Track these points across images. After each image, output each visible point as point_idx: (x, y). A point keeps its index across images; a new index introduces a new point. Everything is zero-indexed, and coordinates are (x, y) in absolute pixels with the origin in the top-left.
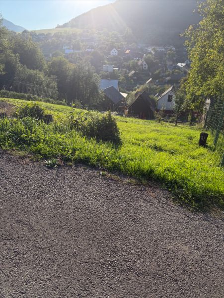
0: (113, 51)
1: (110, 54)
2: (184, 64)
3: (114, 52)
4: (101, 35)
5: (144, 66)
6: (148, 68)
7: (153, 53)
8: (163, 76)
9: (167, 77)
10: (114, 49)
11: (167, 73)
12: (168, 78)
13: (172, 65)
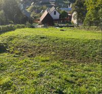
8: (38, 1)
9: (40, 1)
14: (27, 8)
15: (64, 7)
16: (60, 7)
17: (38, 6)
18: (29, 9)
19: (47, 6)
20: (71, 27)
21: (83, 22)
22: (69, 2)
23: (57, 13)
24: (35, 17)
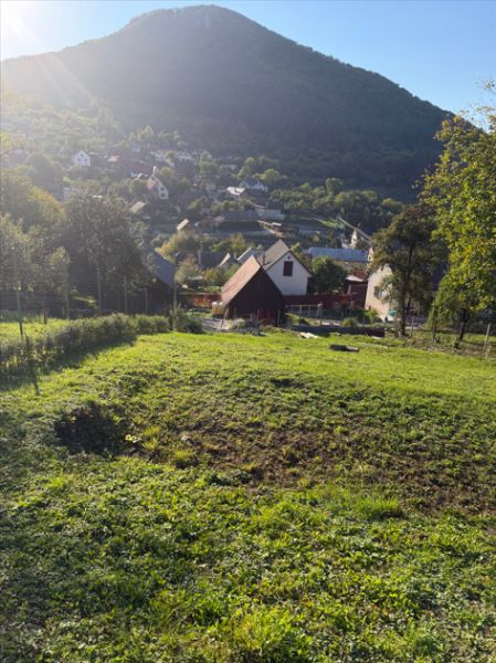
0: (78, 156)
1: (72, 164)
2: (241, 190)
3: (83, 159)
4: (38, 118)
5: (161, 192)
6: (170, 196)
7: (173, 164)
8: (206, 215)
9: (215, 216)
10: (82, 152)
11: (214, 208)
12: (220, 219)
13: (216, 191)
14: (159, 245)
15: (323, 243)
16: (306, 242)
17: (207, 237)
18: (168, 246)
19: (248, 239)
20: (371, 332)
21: (425, 314)
22: (343, 224)
23: (297, 268)
24: (194, 285)
